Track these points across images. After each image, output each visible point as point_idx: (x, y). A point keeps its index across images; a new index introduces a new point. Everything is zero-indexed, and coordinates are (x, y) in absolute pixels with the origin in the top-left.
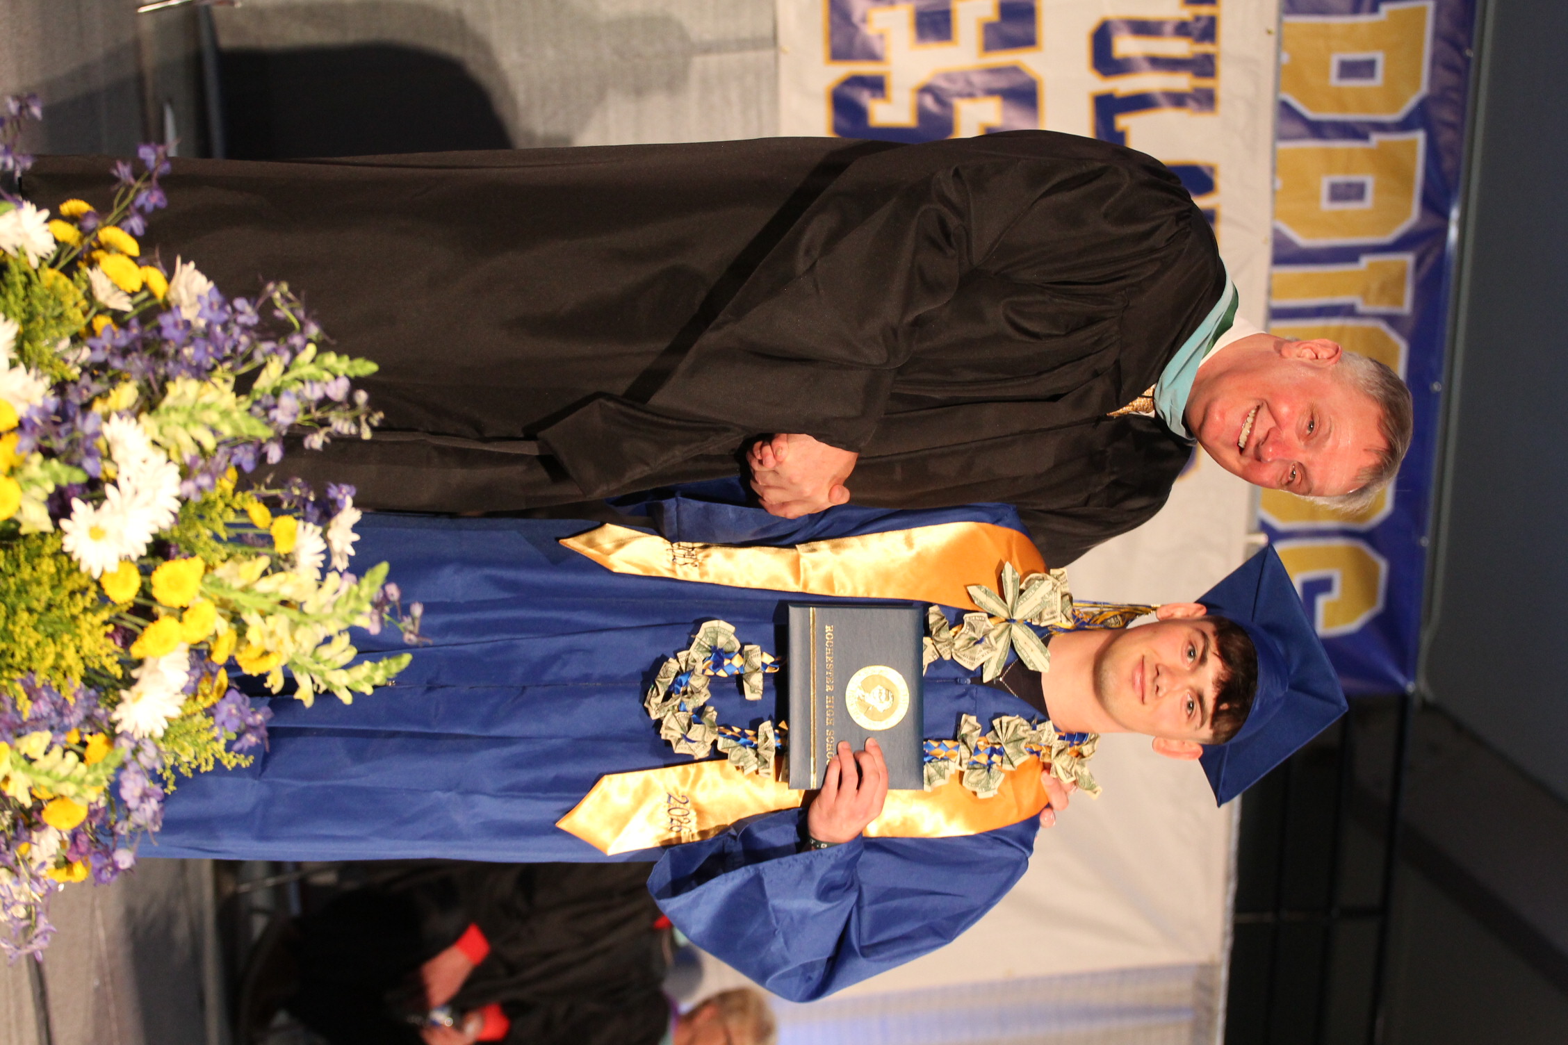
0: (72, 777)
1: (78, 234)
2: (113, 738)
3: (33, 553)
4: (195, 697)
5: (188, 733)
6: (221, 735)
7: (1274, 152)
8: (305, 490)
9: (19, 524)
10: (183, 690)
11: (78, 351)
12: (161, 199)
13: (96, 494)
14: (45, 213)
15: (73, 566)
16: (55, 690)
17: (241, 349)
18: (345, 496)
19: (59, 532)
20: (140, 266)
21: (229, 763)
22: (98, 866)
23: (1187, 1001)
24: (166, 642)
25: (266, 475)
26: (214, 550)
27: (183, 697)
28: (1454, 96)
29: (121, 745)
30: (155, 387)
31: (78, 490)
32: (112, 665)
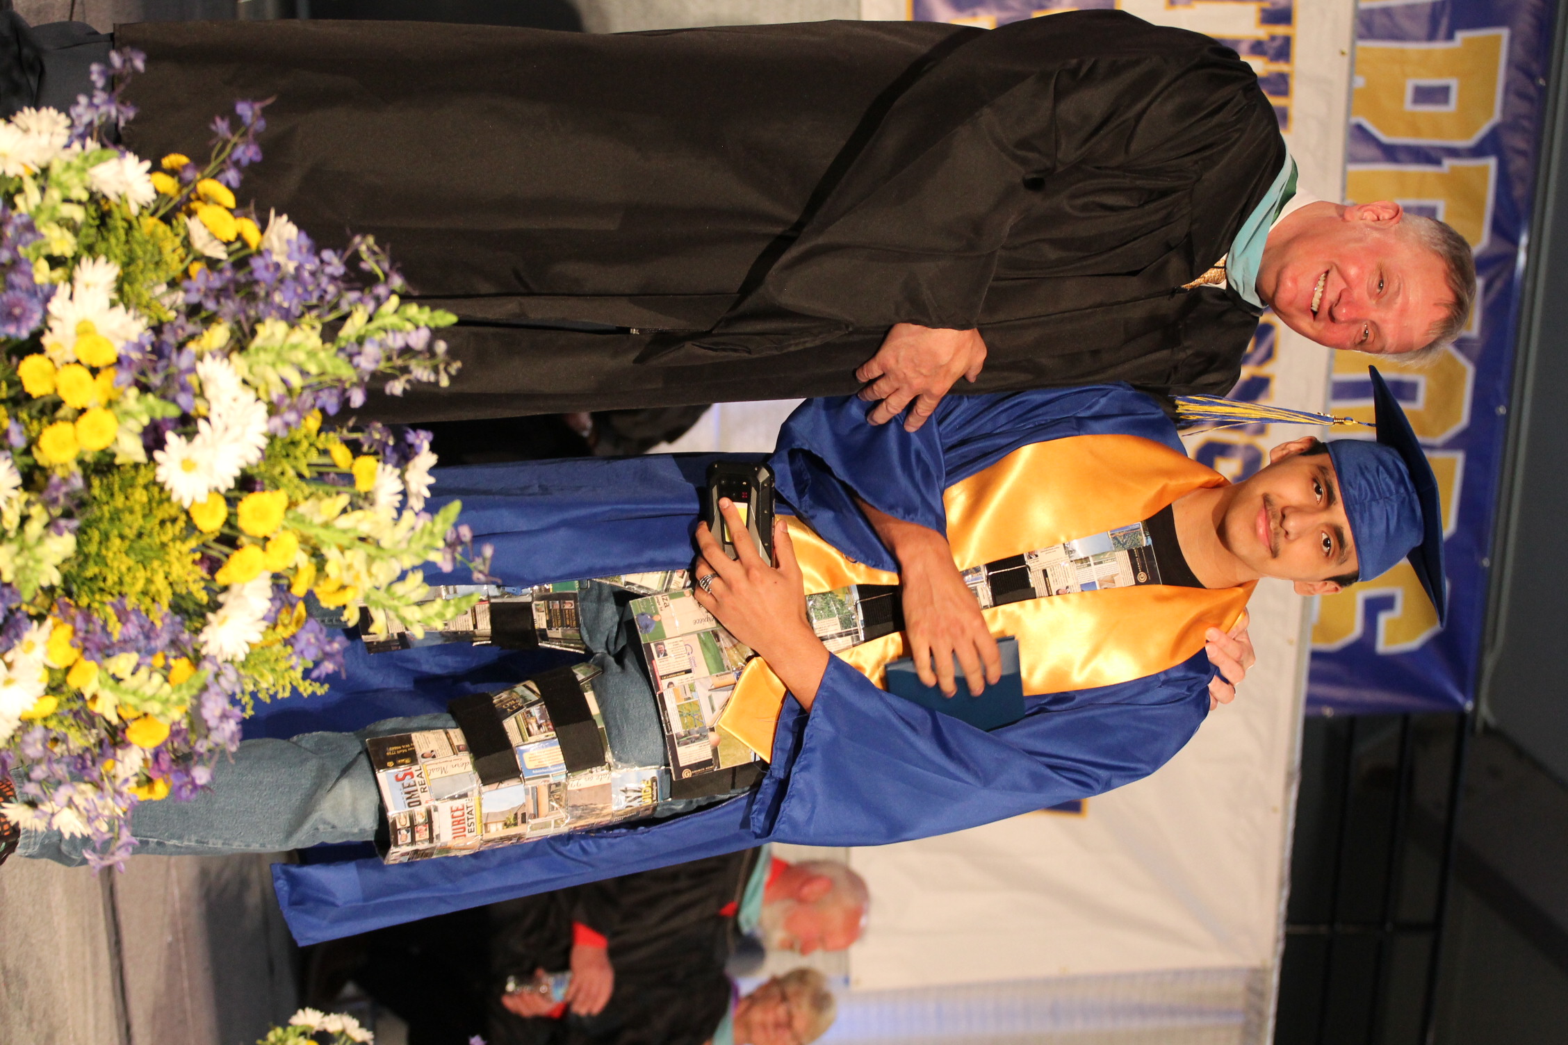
0: (157, 696)
1: (177, 186)
2: (197, 660)
3: (126, 483)
4: (275, 627)
5: (267, 661)
6: (297, 663)
7: (1344, 172)
8: (385, 434)
9: (114, 455)
10: (264, 619)
11: (174, 297)
12: (256, 153)
13: (189, 429)
14: (147, 165)
15: (164, 496)
16: (144, 614)
17: (328, 297)
18: (422, 441)
19: (152, 465)
20: (236, 217)
21: (305, 690)
22: (178, 783)
23: (1239, 1004)
24: (250, 569)
25: (348, 419)
26: (297, 487)
27: (265, 623)
28: (1526, 123)
29: (204, 668)
30: (246, 328)
31: (170, 425)
32: (198, 591)
